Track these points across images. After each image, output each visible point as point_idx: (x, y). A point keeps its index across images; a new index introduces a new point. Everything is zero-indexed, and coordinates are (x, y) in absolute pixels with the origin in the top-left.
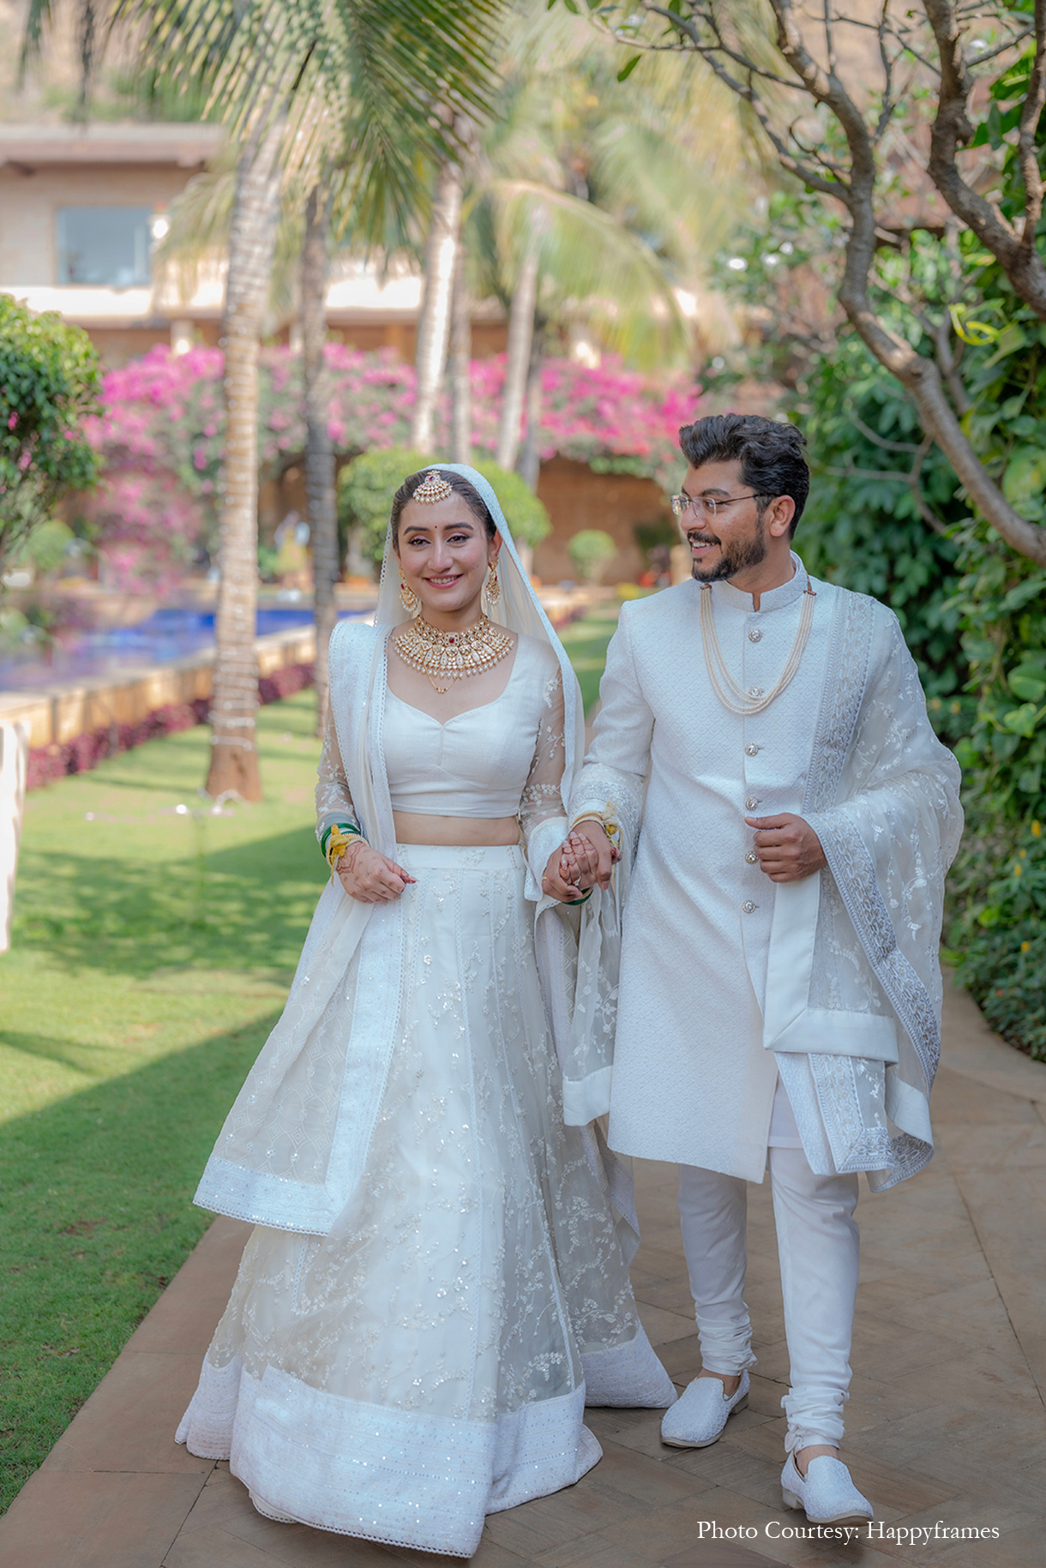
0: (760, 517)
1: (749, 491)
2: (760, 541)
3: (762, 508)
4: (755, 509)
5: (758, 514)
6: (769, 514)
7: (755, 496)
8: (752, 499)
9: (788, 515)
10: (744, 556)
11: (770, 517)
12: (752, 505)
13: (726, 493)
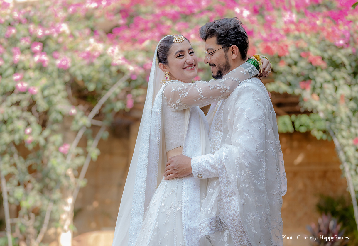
0: (226, 54)
1: (220, 46)
2: (227, 62)
3: (226, 51)
4: (224, 52)
5: (225, 53)
6: (230, 52)
7: (223, 48)
8: (222, 49)
9: (236, 51)
10: (223, 69)
11: (231, 53)
12: (222, 51)
13: (212, 49)
